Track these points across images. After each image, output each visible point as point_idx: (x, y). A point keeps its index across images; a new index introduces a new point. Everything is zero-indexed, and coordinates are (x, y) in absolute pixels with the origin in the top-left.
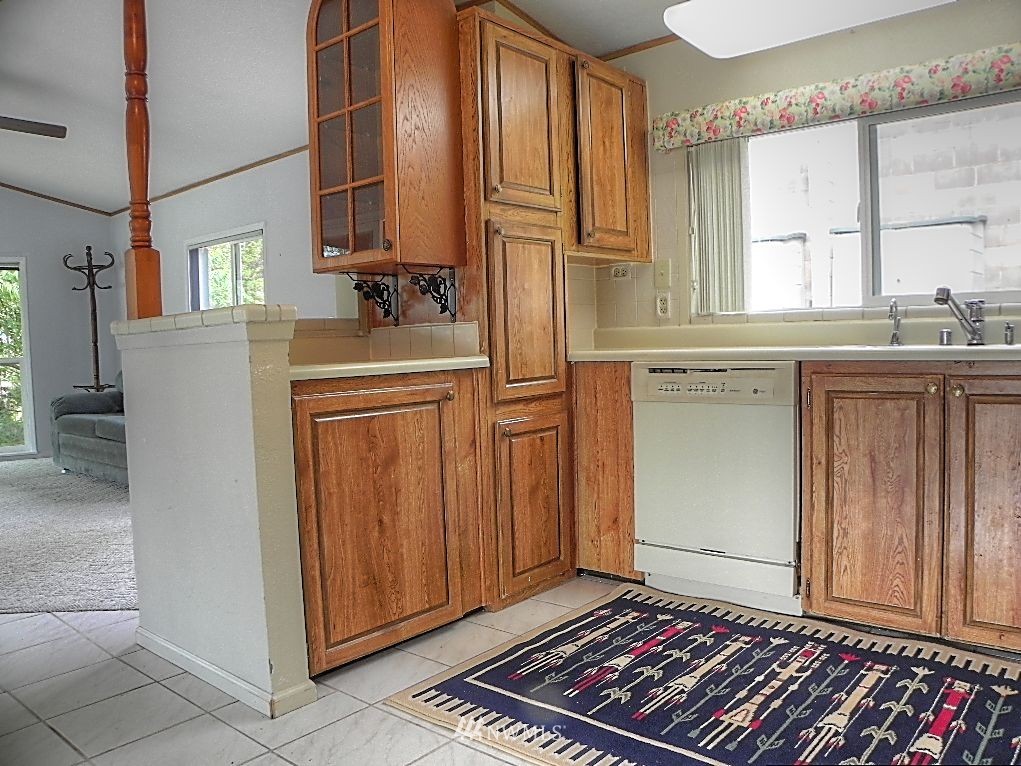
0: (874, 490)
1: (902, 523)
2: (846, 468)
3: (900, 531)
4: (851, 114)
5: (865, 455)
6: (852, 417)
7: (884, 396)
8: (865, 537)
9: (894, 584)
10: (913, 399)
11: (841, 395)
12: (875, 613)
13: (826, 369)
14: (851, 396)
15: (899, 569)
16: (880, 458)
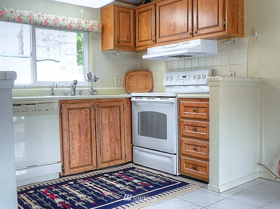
0: (80, 134)
1: (87, 142)
2: (73, 130)
3: (87, 144)
4: (41, 24)
5: (77, 125)
6: (74, 115)
7: (81, 109)
8: (78, 148)
9: (86, 158)
10: (88, 109)
11: (70, 109)
12: (82, 168)
13: (65, 102)
14: (73, 109)
15: (87, 154)
16: (81, 125)
